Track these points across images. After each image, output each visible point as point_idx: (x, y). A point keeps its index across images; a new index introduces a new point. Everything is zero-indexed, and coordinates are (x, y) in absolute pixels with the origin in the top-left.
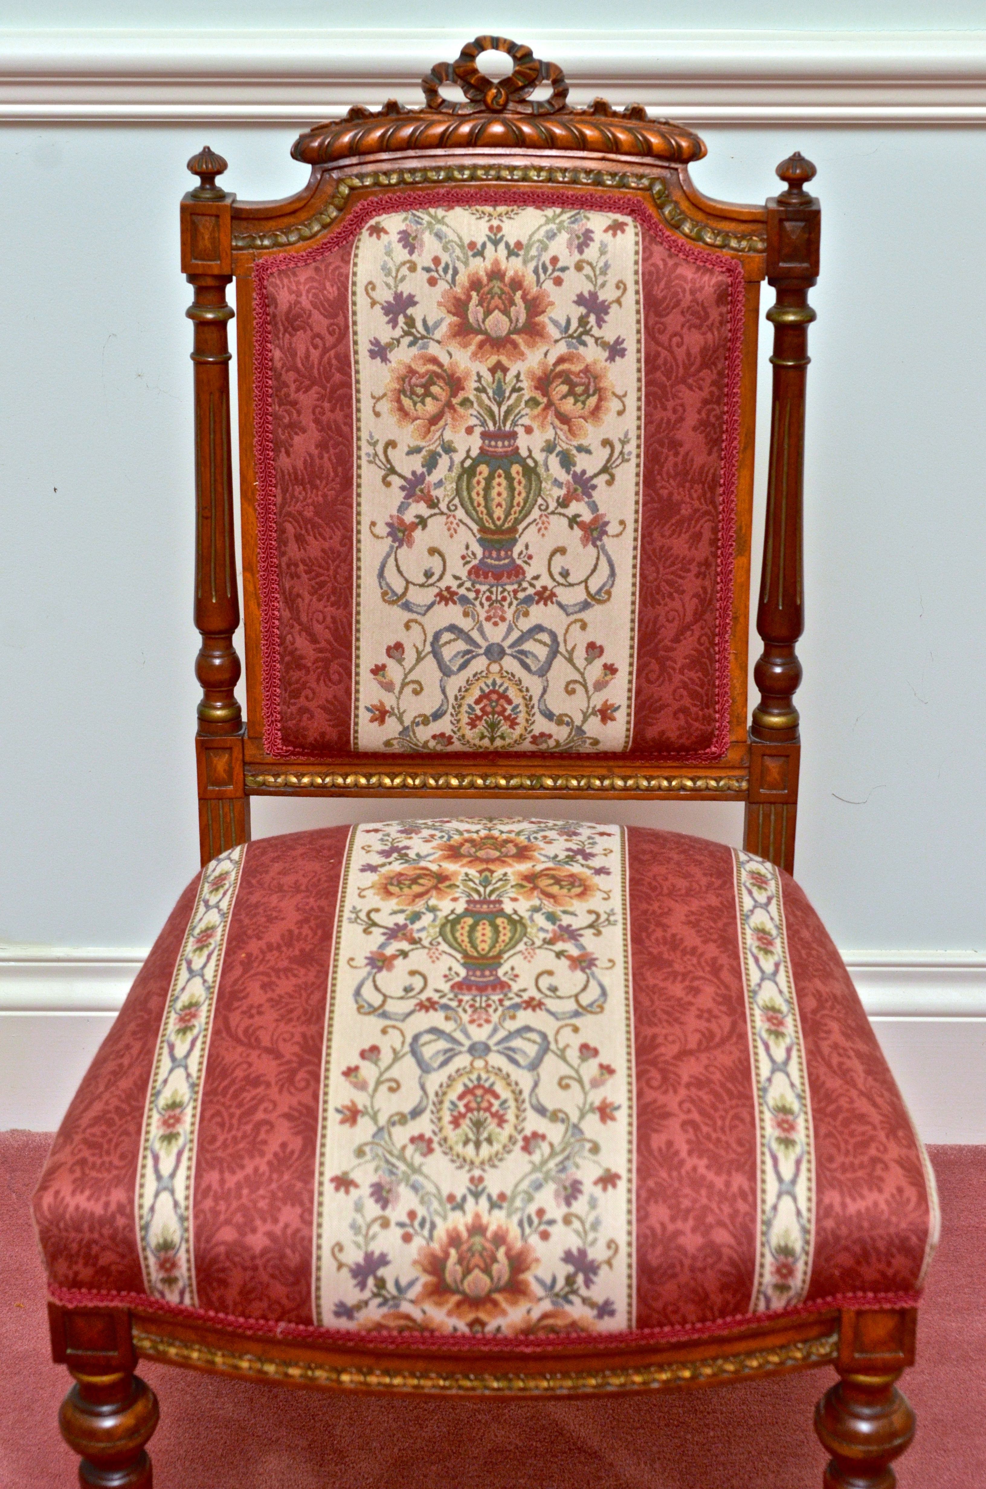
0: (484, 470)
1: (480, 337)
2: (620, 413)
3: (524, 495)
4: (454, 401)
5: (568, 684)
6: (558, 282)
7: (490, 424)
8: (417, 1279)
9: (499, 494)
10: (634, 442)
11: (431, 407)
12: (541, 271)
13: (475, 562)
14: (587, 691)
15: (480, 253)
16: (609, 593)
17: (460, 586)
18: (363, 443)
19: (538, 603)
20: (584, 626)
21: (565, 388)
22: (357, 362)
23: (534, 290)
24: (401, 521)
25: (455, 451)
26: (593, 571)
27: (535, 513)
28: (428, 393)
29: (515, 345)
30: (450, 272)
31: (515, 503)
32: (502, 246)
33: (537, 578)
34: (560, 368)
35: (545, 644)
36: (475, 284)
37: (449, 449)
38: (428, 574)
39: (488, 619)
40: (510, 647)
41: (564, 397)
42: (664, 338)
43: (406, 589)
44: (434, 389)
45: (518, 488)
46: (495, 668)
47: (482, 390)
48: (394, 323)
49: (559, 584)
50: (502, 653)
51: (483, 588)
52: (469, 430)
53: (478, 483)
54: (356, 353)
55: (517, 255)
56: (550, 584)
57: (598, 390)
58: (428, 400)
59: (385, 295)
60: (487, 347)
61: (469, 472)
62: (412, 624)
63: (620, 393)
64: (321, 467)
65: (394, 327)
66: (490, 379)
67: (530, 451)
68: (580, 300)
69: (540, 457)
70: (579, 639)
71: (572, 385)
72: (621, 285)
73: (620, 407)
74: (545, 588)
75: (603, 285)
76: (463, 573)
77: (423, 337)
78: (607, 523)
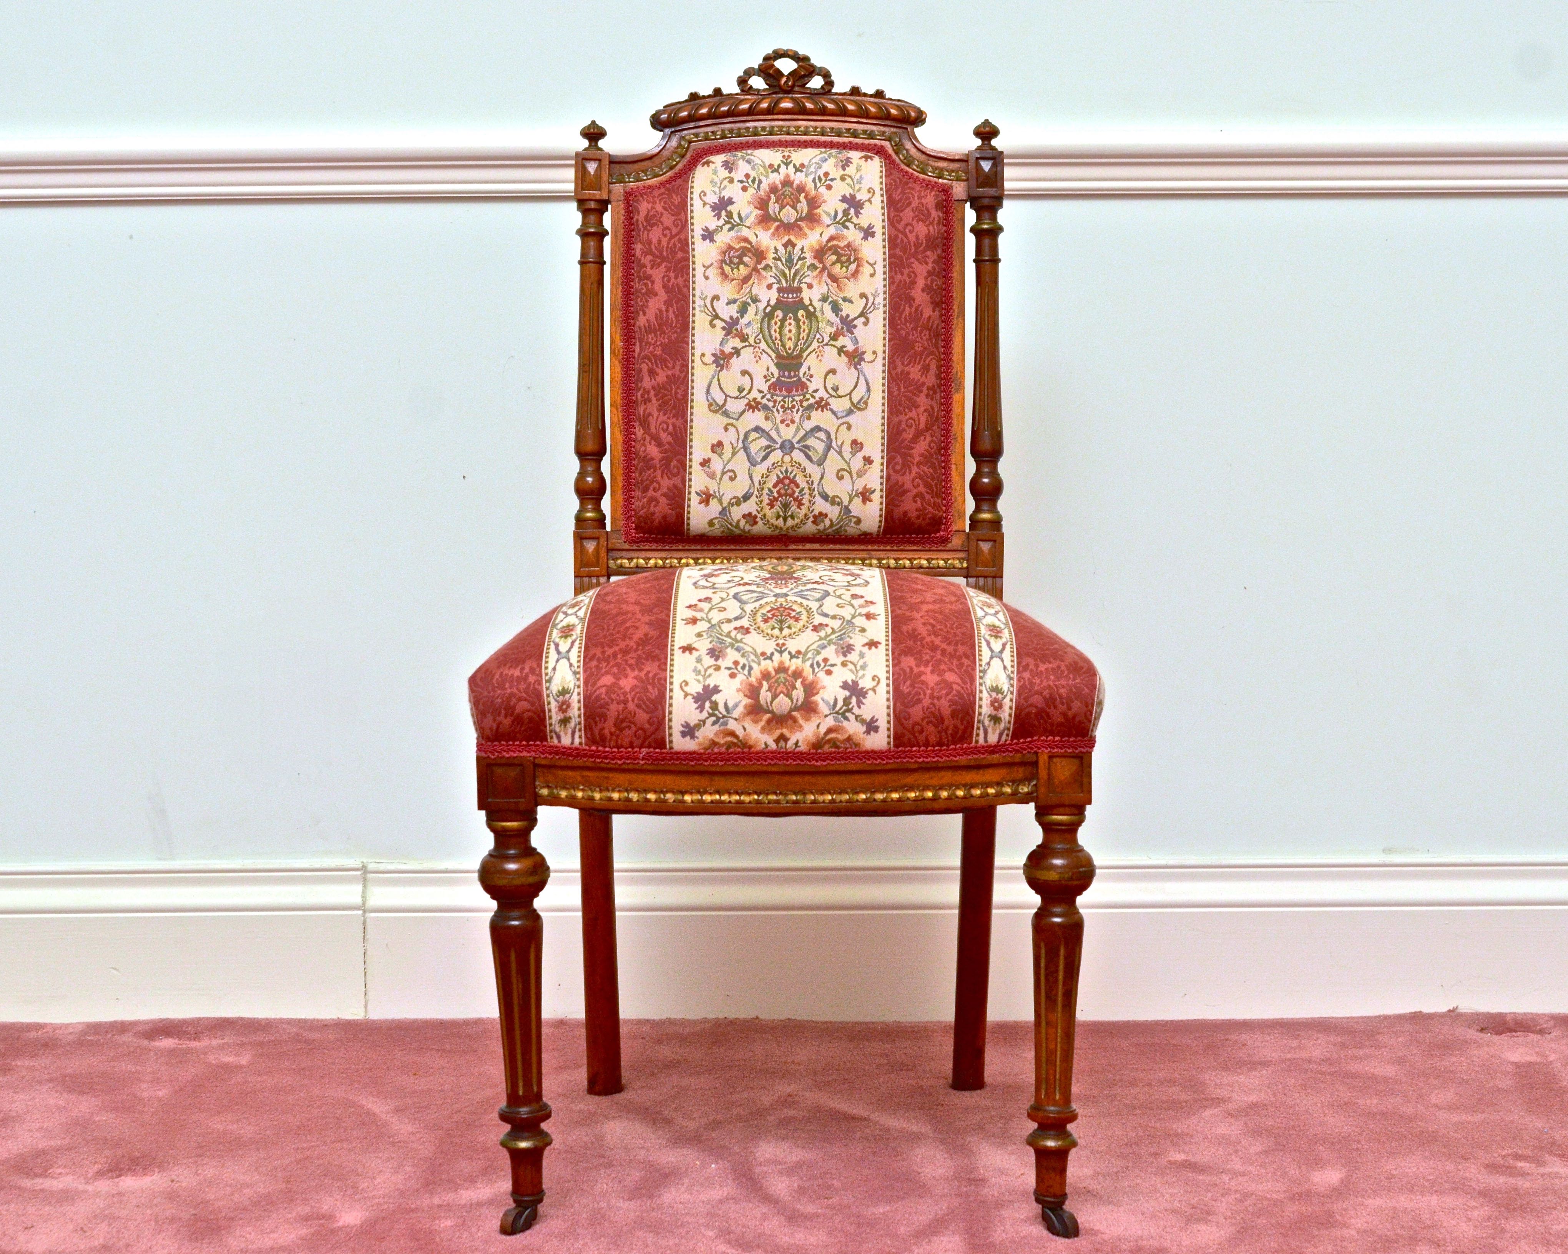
0: (779, 314)
1: (777, 224)
2: (872, 275)
3: (807, 331)
4: (759, 267)
5: (839, 471)
6: (829, 187)
7: (784, 282)
8: (740, 702)
9: (790, 331)
10: (882, 296)
11: (743, 271)
12: (817, 181)
13: (773, 380)
14: (852, 478)
15: (777, 170)
16: (866, 403)
17: (763, 397)
18: (697, 299)
19: (817, 410)
20: (849, 428)
21: (834, 258)
22: (693, 243)
23: (813, 192)
24: (722, 352)
25: (759, 301)
26: (855, 387)
27: (815, 345)
28: (741, 262)
29: (800, 228)
30: (757, 182)
31: (801, 337)
32: (791, 167)
33: (816, 391)
34: (829, 245)
35: (822, 441)
36: (773, 189)
37: (755, 300)
38: (741, 390)
39: (782, 422)
40: (798, 442)
41: (834, 264)
42: (900, 226)
43: (726, 400)
44: (746, 259)
45: (803, 327)
46: (787, 459)
47: (778, 259)
48: (718, 216)
49: (832, 396)
50: (792, 447)
51: (780, 398)
52: (769, 287)
53: (776, 323)
54: (693, 237)
55: (802, 171)
56: (826, 396)
57: (857, 259)
58: (741, 266)
59: (712, 199)
60: (781, 230)
61: (769, 316)
62: (729, 427)
63: (872, 262)
64: (667, 317)
65: (718, 219)
66: (784, 251)
67: (811, 300)
68: (844, 199)
69: (817, 304)
70: (846, 437)
71: (839, 256)
72: (871, 190)
73: (872, 271)
74: (822, 399)
75: (859, 190)
76: (765, 388)
77: (738, 225)
78: (864, 353)
